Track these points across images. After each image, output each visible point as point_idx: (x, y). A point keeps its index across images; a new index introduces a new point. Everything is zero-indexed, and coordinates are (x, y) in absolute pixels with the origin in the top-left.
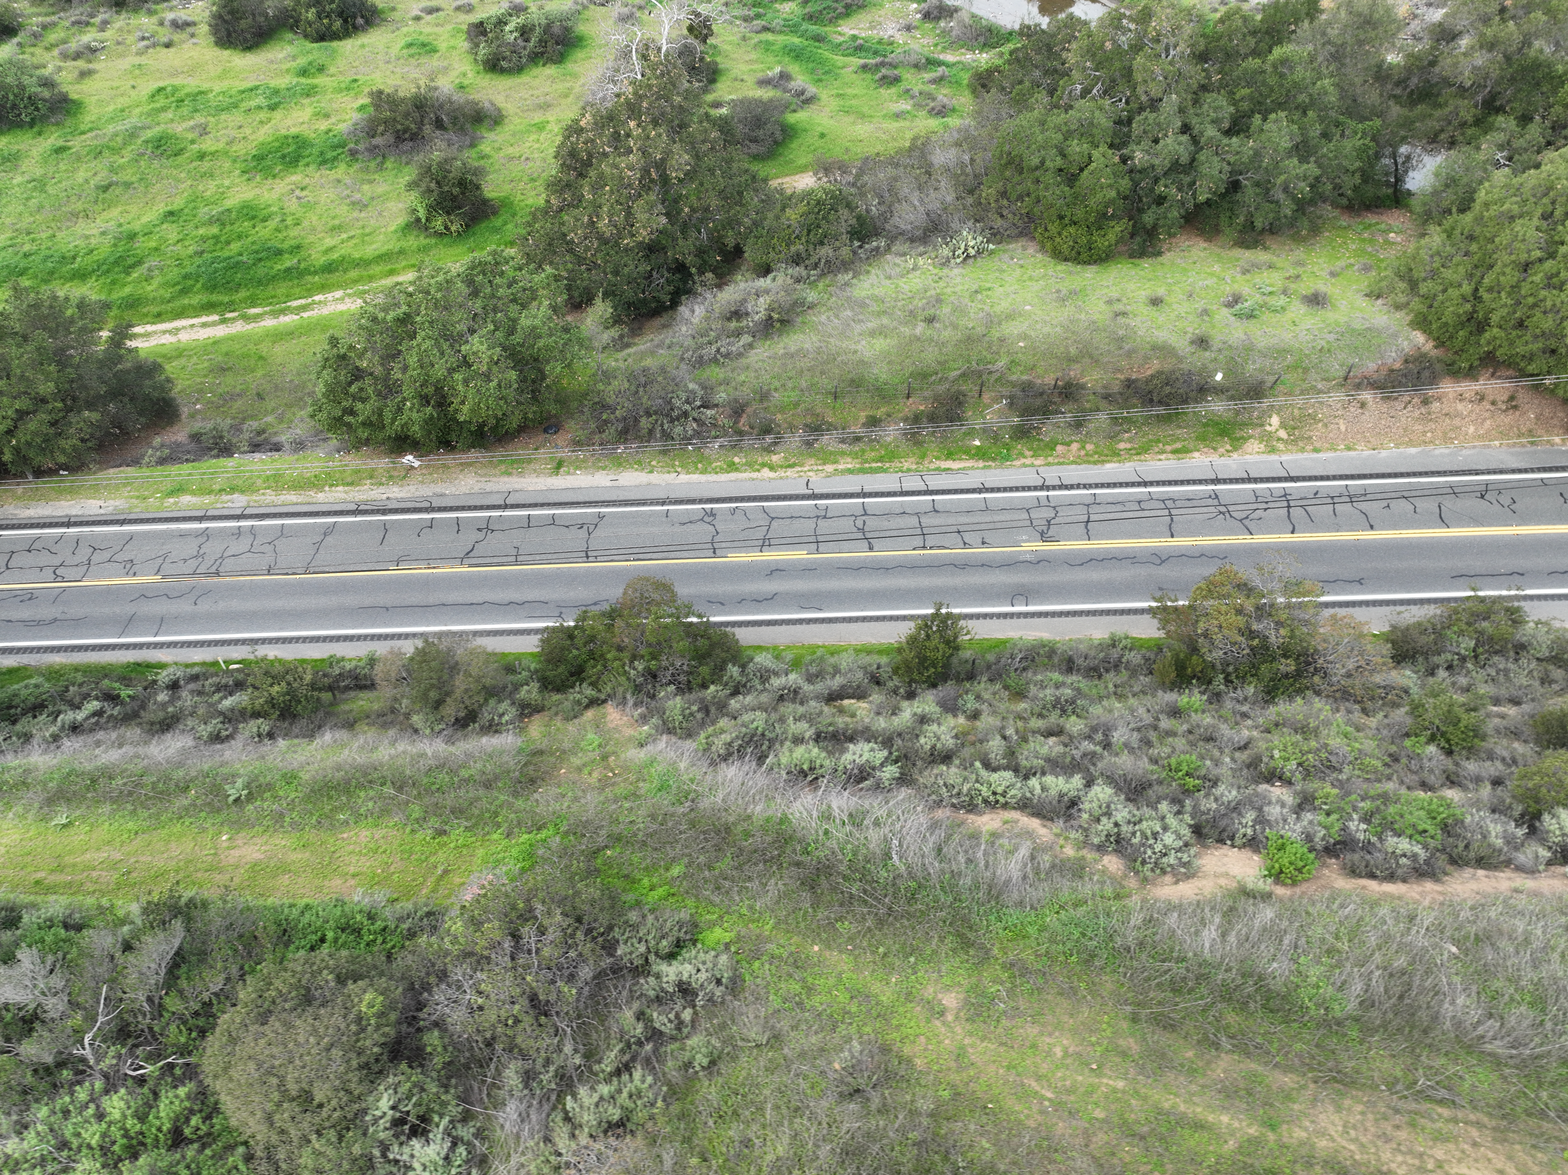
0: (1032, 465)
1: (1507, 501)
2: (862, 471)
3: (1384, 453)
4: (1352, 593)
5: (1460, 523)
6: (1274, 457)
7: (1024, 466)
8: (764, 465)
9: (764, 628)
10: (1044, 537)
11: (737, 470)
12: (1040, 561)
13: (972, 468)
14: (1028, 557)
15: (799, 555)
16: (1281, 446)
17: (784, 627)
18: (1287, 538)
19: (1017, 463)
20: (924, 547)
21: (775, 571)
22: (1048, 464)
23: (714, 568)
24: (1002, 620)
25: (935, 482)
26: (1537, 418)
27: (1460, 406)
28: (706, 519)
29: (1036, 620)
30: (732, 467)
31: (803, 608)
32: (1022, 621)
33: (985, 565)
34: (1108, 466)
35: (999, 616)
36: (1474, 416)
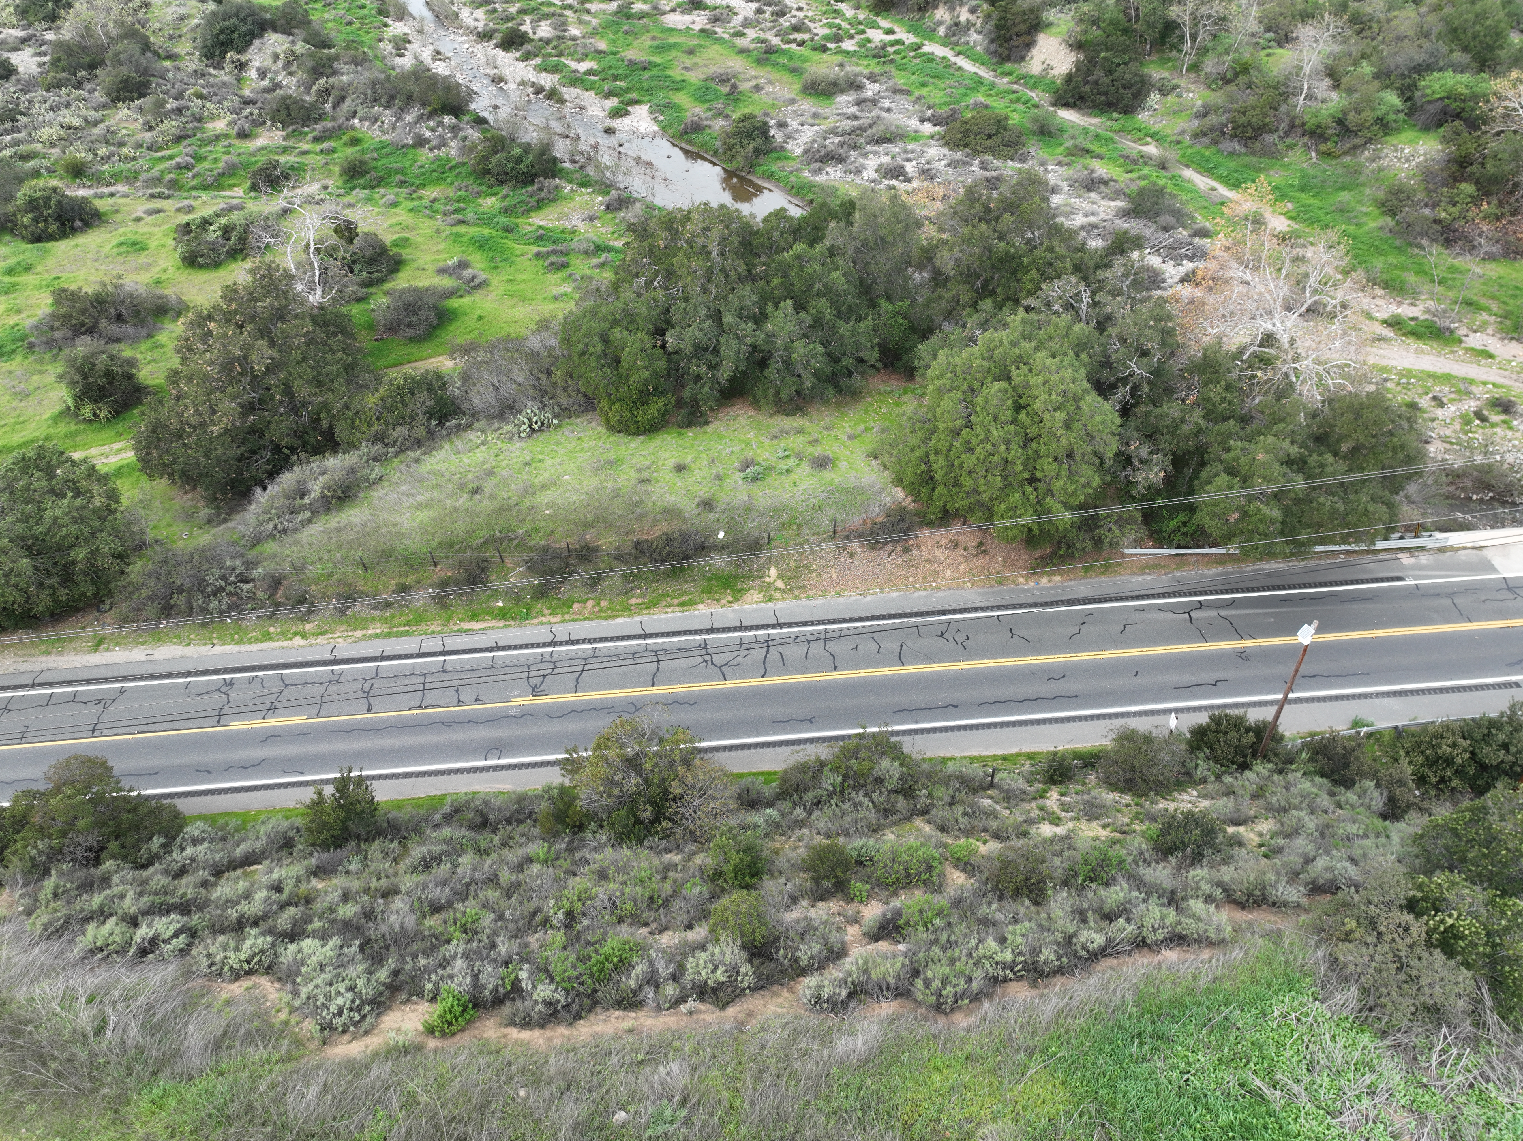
0: (549, 623)
1: (960, 638)
2: (388, 635)
3: (869, 598)
4: (801, 732)
5: (915, 661)
6: (770, 605)
7: (542, 624)
8: (296, 634)
9: (243, 795)
10: (535, 691)
11: (270, 639)
12: (526, 715)
13: (493, 628)
14: (514, 712)
15: (300, 720)
16: (778, 595)
17: (262, 793)
18: (757, 682)
19: (535, 621)
20: (420, 707)
21: (271, 737)
22: (564, 621)
23: (213, 737)
24: (472, 775)
25: (452, 643)
26: (1005, 561)
27: (938, 553)
28: (224, 689)
29: (504, 773)
30: (267, 637)
31: (286, 773)
32: (491, 774)
33: (472, 721)
34: (618, 621)
35: (470, 770)
36: (950, 561)
